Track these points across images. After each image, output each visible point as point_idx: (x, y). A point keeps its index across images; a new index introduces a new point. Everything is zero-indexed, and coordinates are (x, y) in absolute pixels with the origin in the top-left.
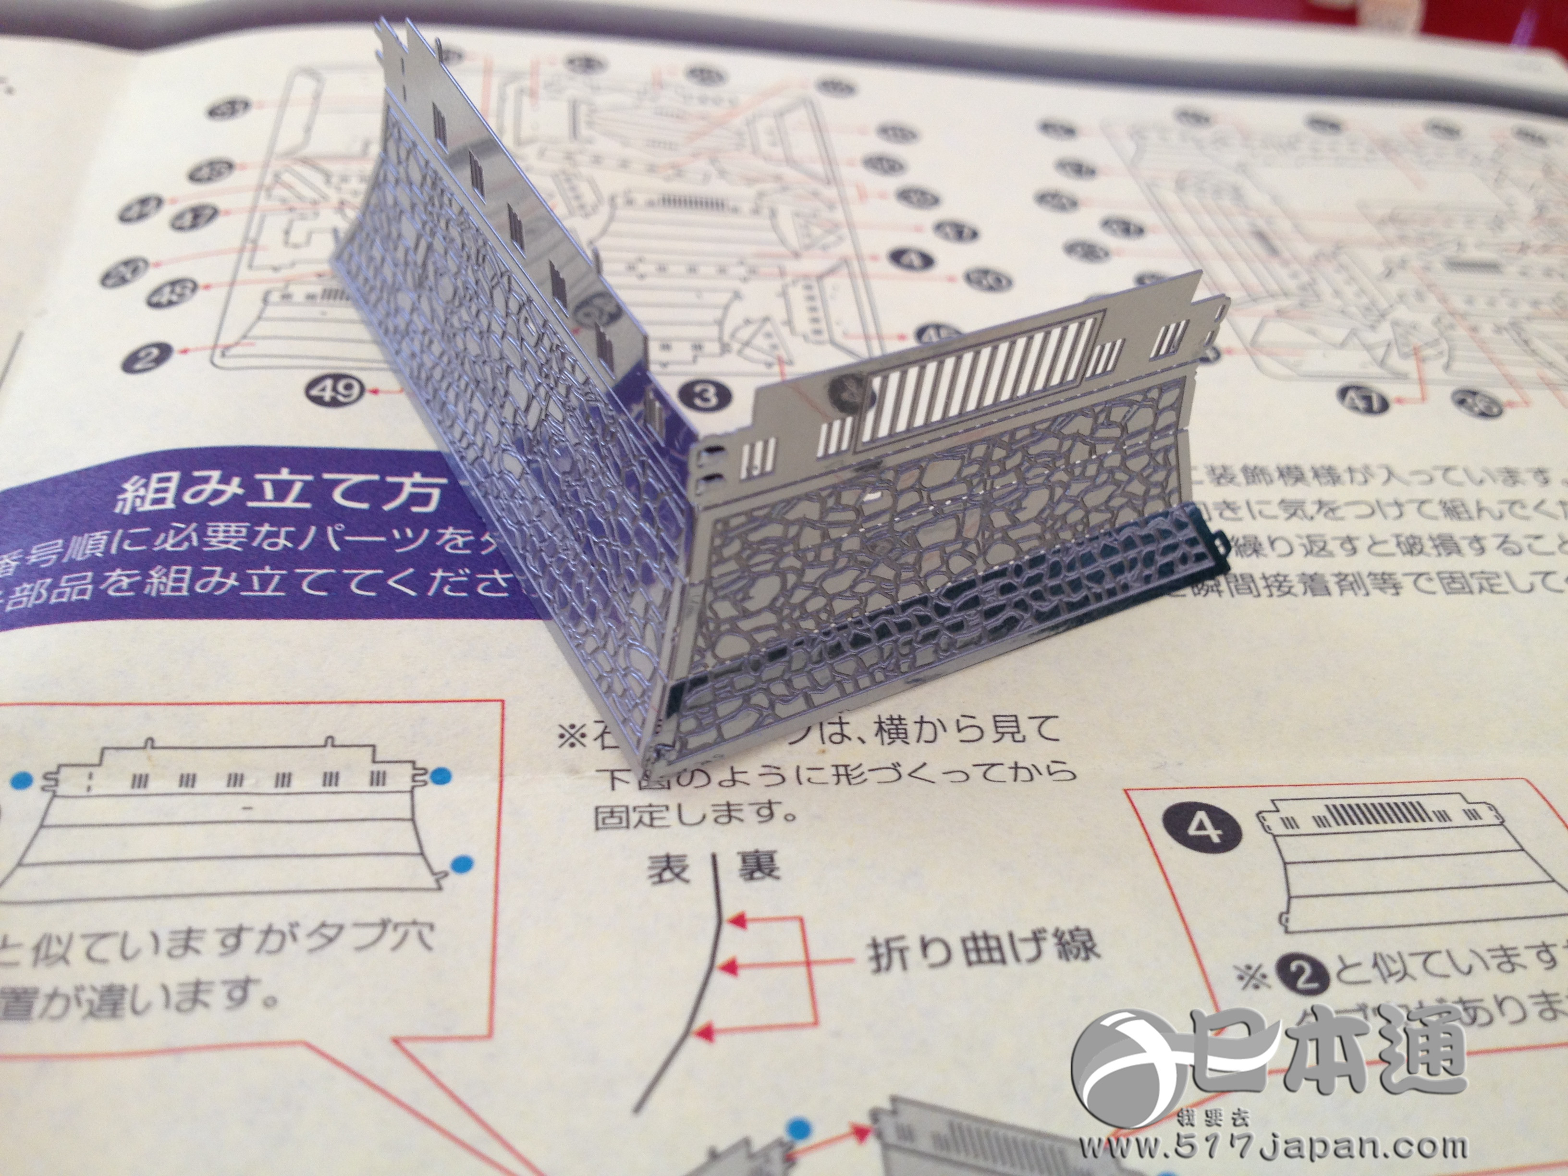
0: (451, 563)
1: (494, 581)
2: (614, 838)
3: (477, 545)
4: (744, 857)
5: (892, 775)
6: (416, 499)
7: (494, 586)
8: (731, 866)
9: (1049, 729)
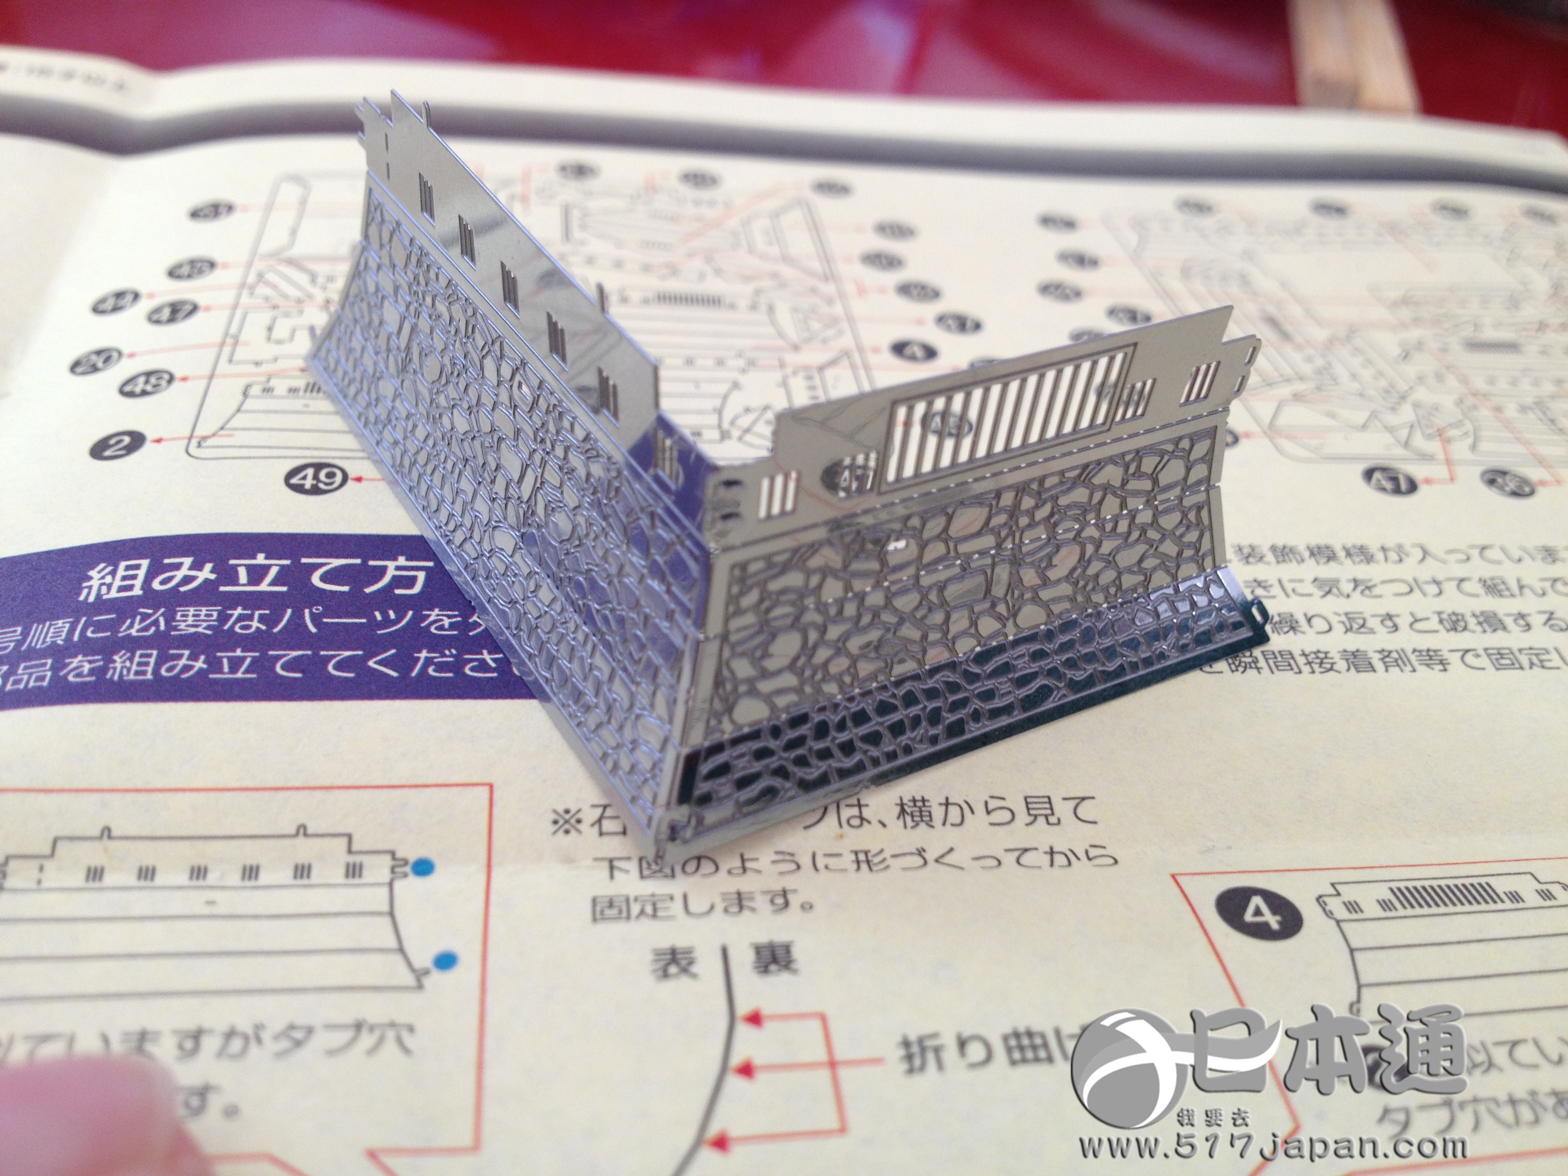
0: (436, 644)
1: (483, 662)
2: (613, 929)
4: (758, 949)
5: (917, 861)
7: (483, 666)
8: (743, 959)
9: (1085, 810)
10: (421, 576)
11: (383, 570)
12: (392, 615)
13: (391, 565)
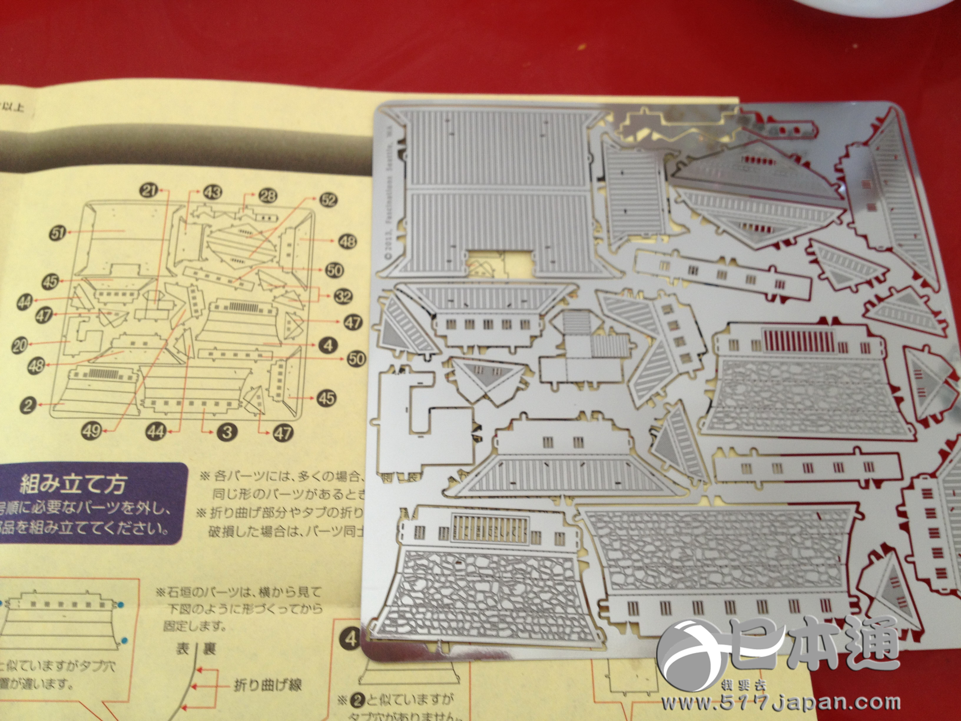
0: (126, 519)
1: (139, 527)
2: (170, 634)
3: (135, 510)
4: (206, 644)
5: (262, 608)
6: (117, 487)
7: (139, 530)
8: (202, 647)
9: (318, 592)
10: (123, 484)
11: (110, 481)
12: (113, 504)
13: (113, 478)
